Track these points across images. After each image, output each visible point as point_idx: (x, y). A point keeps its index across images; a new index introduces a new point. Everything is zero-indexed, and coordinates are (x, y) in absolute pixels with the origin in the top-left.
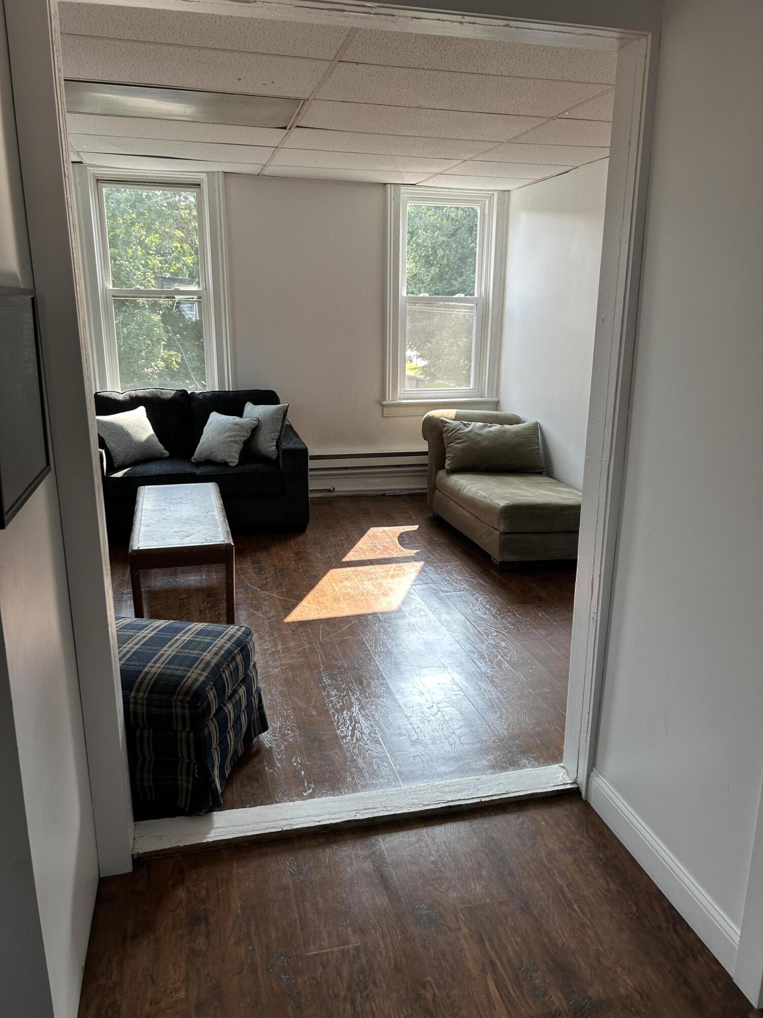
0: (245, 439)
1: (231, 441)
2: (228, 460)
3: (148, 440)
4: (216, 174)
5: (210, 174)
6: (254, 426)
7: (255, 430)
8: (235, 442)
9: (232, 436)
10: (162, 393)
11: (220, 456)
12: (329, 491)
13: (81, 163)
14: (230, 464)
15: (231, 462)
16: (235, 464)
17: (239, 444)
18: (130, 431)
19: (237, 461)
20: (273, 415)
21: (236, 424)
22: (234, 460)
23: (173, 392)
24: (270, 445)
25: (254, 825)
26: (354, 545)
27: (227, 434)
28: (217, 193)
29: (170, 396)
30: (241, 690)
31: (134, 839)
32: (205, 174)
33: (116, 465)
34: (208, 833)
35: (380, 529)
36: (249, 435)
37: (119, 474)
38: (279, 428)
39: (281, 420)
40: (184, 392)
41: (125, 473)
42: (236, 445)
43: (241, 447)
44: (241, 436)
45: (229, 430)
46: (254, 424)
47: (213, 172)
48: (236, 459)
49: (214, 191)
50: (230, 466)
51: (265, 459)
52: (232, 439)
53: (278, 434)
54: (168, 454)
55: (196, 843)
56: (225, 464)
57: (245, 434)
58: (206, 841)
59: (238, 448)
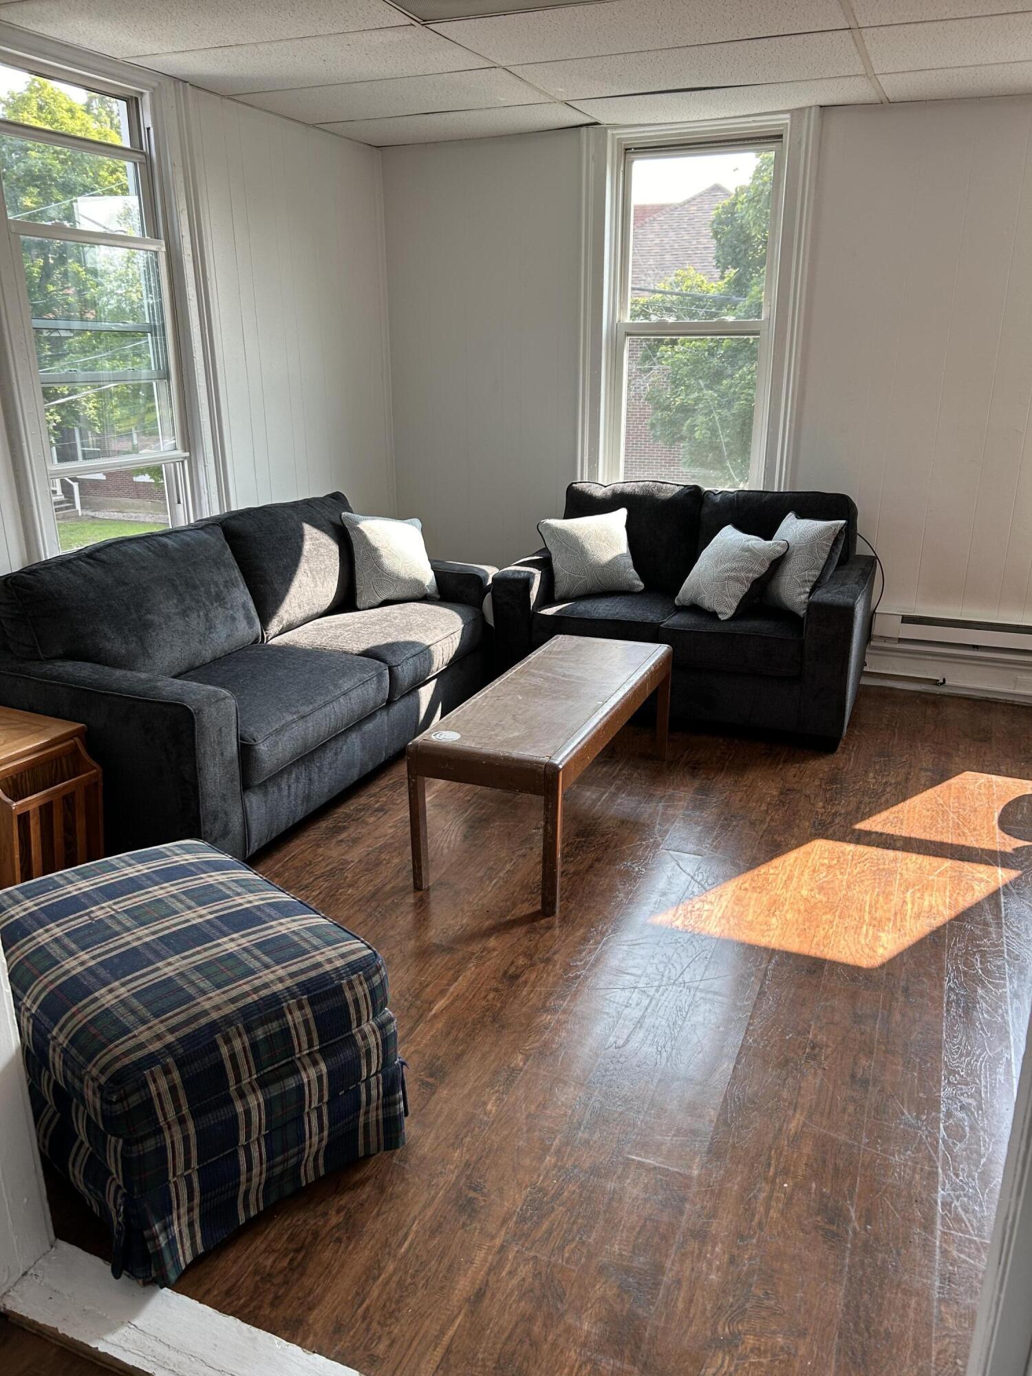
0: (756, 576)
1: (729, 578)
2: (718, 609)
3: (614, 562)
4: (807, 111)
5: (797, 113)
6: (778, 555)
7: (778, 564)
8: (737, 580)
9: (734, 569)
10: (659, 490)
11: (708, 602)
12: (935, 683)
13: (597, 124)
14: (720, 616)
15: (721, 613)
16: (725, 618)
17: (742, 583)
18: (587, 546)
19: (730, 613)
20: (814, 538)
21: (748, 550)
22: (726, 610)
23: (678, 489)
24: (798, 590)
25: (185, 1359)
26: (904, 800)
27: (728, 565)
28: (803, 147)
29: (670, 495)
30: (312, 1072)
31: (25, 1274)
32: (788, 116)
33: (556, 596)
34: (112, 1329)
35: (983, 778)
36: (763, 571)
37: (550, 611)
38: (822, 562)
39: (828, 549)
40: (696, 489)
41: (560, 610)
42: (738, 585)
43: (746, 590)
44: (750, 571)
45: (734, 558)
46: (778, 551)
47: (801, 110)
48: (730, 608)
49: (800, 143)
50: (719, 619)
51: (784, 614)
52: (733, 574)
53: (817, 573)
54: (642, 588)
55: (80, 1340)
56: (713, 615)
57: (756, 567)
58: (93, 1346)
59: (740, 590)
